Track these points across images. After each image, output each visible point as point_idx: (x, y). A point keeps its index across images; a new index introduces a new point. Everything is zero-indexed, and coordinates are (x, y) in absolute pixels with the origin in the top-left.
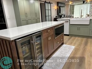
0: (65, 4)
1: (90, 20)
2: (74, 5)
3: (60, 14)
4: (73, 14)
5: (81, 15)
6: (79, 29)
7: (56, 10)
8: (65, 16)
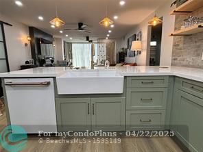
0: (52, 36)
1: (125, 77)
2: (71, 43)
3: (40, 56)
4: (72, 58)
5: (92, 62)
6: (91, 110)
7: (26, 45)
8: (55, 61)
